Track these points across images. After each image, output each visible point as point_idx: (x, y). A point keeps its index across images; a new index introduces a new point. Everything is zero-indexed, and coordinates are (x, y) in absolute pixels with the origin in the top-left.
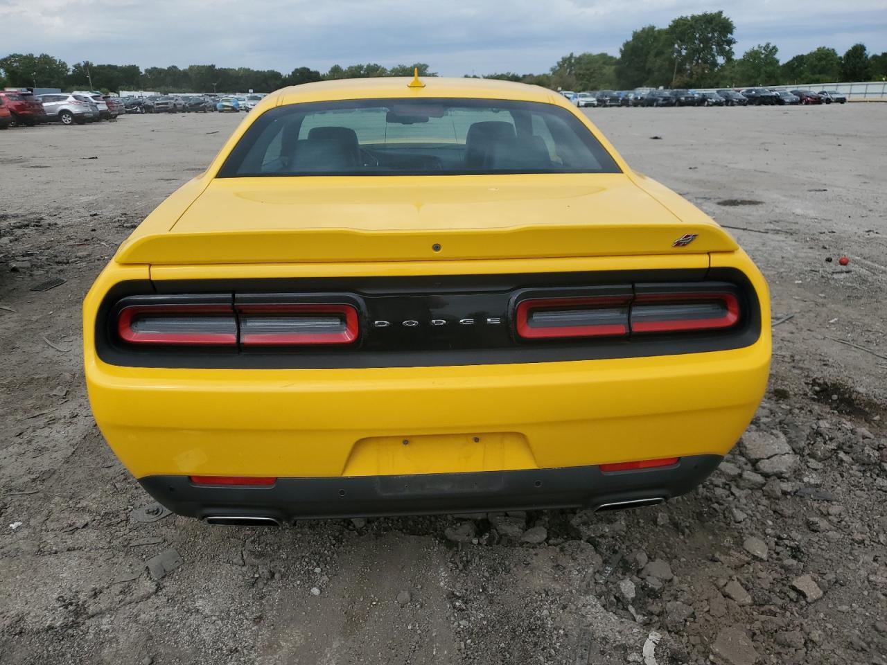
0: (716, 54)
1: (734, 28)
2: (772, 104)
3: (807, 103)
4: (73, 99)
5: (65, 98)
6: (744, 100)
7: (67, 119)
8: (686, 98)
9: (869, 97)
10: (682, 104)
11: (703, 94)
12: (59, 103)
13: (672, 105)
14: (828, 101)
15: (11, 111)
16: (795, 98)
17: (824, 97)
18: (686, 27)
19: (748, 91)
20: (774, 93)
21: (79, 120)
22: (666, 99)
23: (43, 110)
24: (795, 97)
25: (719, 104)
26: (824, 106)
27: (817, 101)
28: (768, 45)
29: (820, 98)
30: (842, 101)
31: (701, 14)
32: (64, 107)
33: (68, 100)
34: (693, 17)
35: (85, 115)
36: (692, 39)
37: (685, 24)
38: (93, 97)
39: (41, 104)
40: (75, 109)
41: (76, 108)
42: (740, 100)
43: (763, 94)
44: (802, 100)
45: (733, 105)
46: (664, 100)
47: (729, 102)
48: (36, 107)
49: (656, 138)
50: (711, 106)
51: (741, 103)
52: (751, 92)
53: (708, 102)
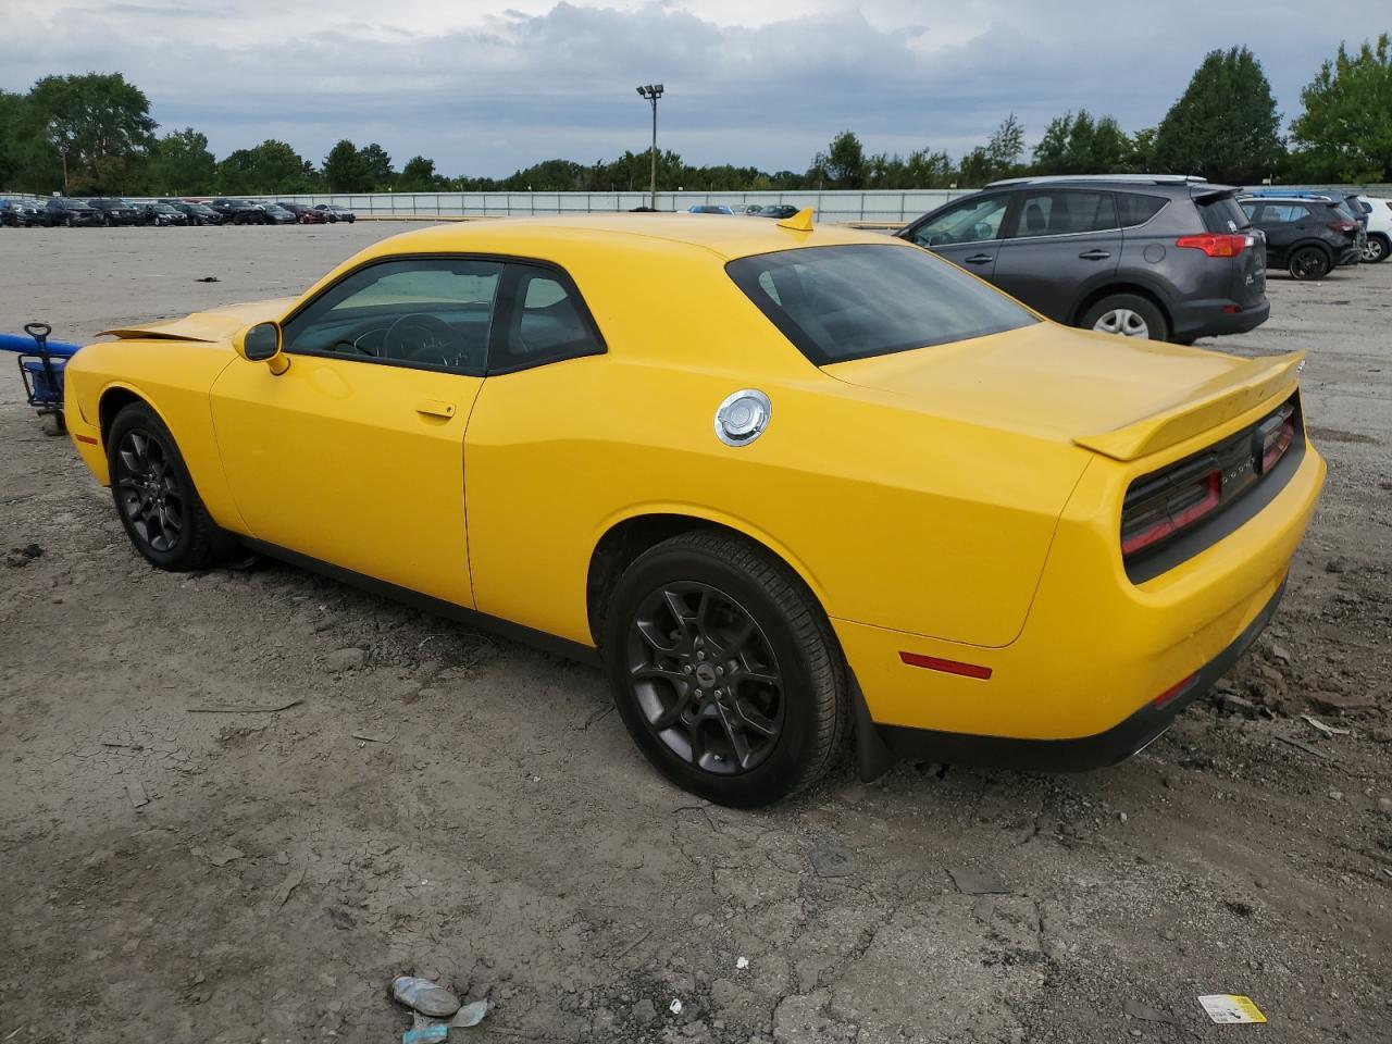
0: (130, 142)
1: (148, 103)
2: (260, 223)
3: (307, 222)
6: (218, 217)
8: (120, 212)
9: (377, 214)
10: (115, 223)
11: (147, 206)
13: (98, 223)
14: (333, 219)
16: (288, 214)
17: (326, 213)
18: (64, 94)
19: (217, 203)
20: (256, 207)
22: (84, 213)
24: (288, 212)
25: (178, 222)
26: (329, 225)
27: (319, 218)
28: (190, 131)
29: (322, 215)
30: (351, 219)
31: (86, 75)
34: (71, 79)
36: (81, 114)
37: (59, 90)
42: (211, 217)
43: (242, 208)
44: (299, 217)
45: (200, 223)
46: (82, 215)
47: (192, 219)
49: (208, 280)
50: (165, 225)
51: (213, 221)
52: (223, 205)
53: (160, 219)
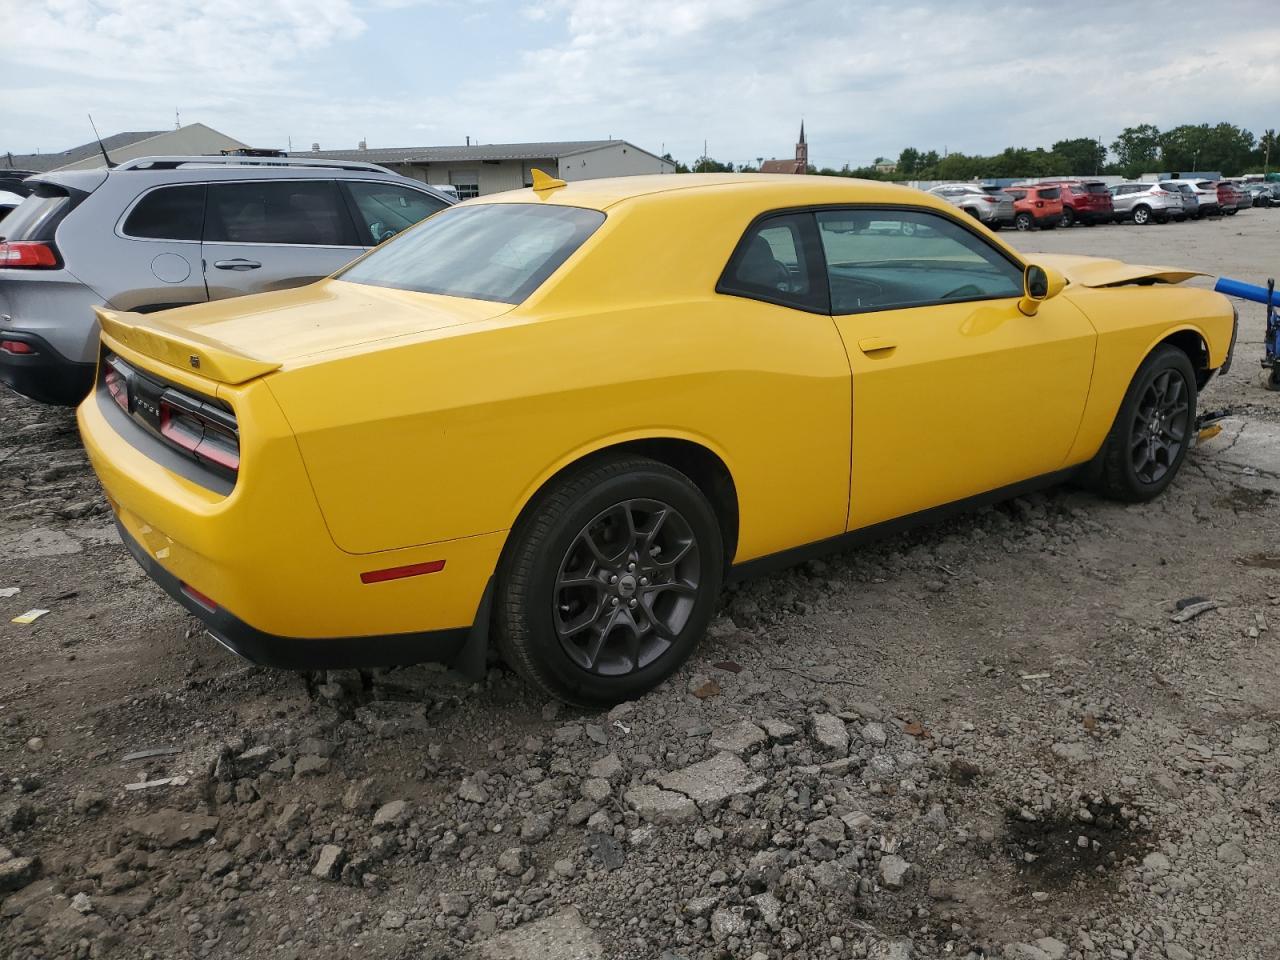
4: (1159, 189)
5: (1148, 187)
7: (1141, 216)
12: (1138, 194)
15: (1066, 206)
21: (1158, 217)
23: (1111, 204)
32: (1143, 201)
33: (1152, 190)
35: (1169, 210)
38: (1199, 185)
39: (1110, 197)
40: (1155, 203)
41: (1159, 202)
48: (1102, 201)
